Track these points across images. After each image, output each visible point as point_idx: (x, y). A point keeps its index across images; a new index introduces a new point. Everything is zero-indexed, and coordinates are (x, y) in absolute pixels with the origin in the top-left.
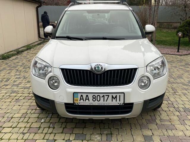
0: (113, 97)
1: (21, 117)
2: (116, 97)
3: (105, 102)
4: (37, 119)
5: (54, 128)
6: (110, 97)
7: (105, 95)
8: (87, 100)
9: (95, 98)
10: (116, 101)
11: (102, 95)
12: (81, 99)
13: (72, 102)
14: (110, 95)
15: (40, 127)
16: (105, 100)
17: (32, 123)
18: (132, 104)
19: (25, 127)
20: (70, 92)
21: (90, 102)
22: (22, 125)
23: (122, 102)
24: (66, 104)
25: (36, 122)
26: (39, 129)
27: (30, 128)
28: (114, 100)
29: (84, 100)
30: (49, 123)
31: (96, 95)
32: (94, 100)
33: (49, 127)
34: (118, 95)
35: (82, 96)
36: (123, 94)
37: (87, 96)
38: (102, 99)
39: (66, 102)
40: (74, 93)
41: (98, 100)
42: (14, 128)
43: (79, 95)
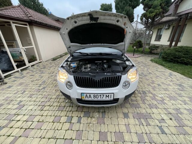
0: (106, 96)
1: (56, 98)
2: (108, 96)
3: (101, 98)
4: (64, 99)
5: (72, 107)
6: (105, 96)
7: (101, 94)
8: (90, 98)
9: (95, 97)
10: (109, 98)
11: (99, 95)
12: (86, 97)
13: (81, 98)
14: (105, 95)
15: (65, 106)
16: (102, 97)
17: (61, 102)
18: (119, 99)
19: (57, 106)
20: (79, 93)
21: (92, 99)
22: (55, 104)
23: (112, 98)
24: (77, 99)
25: (63, 102)
26: (64, 108)
27: (60, 106)
28: (107, 98)
29: (88, 97)
30: (70, 103)
31: (96, 95)
32: (94, 97)
33: (70, 106)
34: (110, 95)
35: (86, 95)
36: (113, 94)
37: (90, 95)
38: (99, 97)
39: (77, 98)
40: (82, 93)
41: (97, 97)
42: (51, 106)
43: (85, 95)
